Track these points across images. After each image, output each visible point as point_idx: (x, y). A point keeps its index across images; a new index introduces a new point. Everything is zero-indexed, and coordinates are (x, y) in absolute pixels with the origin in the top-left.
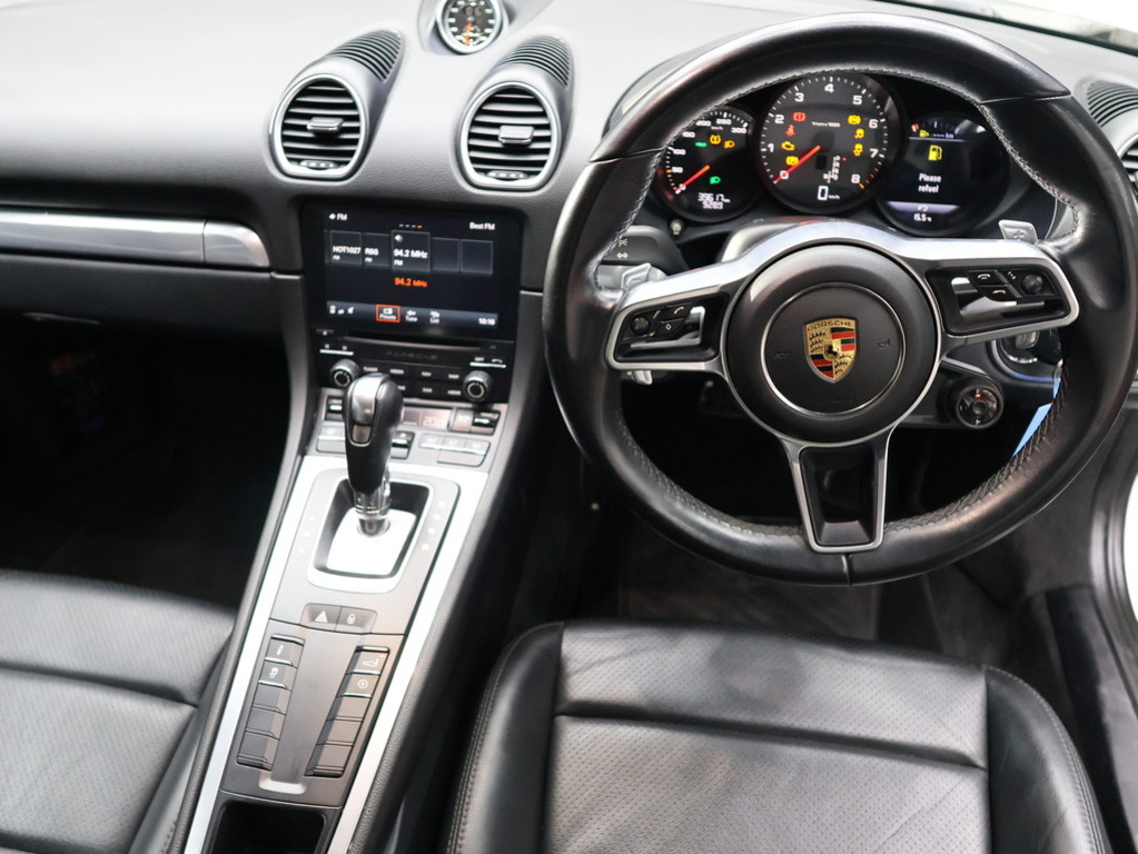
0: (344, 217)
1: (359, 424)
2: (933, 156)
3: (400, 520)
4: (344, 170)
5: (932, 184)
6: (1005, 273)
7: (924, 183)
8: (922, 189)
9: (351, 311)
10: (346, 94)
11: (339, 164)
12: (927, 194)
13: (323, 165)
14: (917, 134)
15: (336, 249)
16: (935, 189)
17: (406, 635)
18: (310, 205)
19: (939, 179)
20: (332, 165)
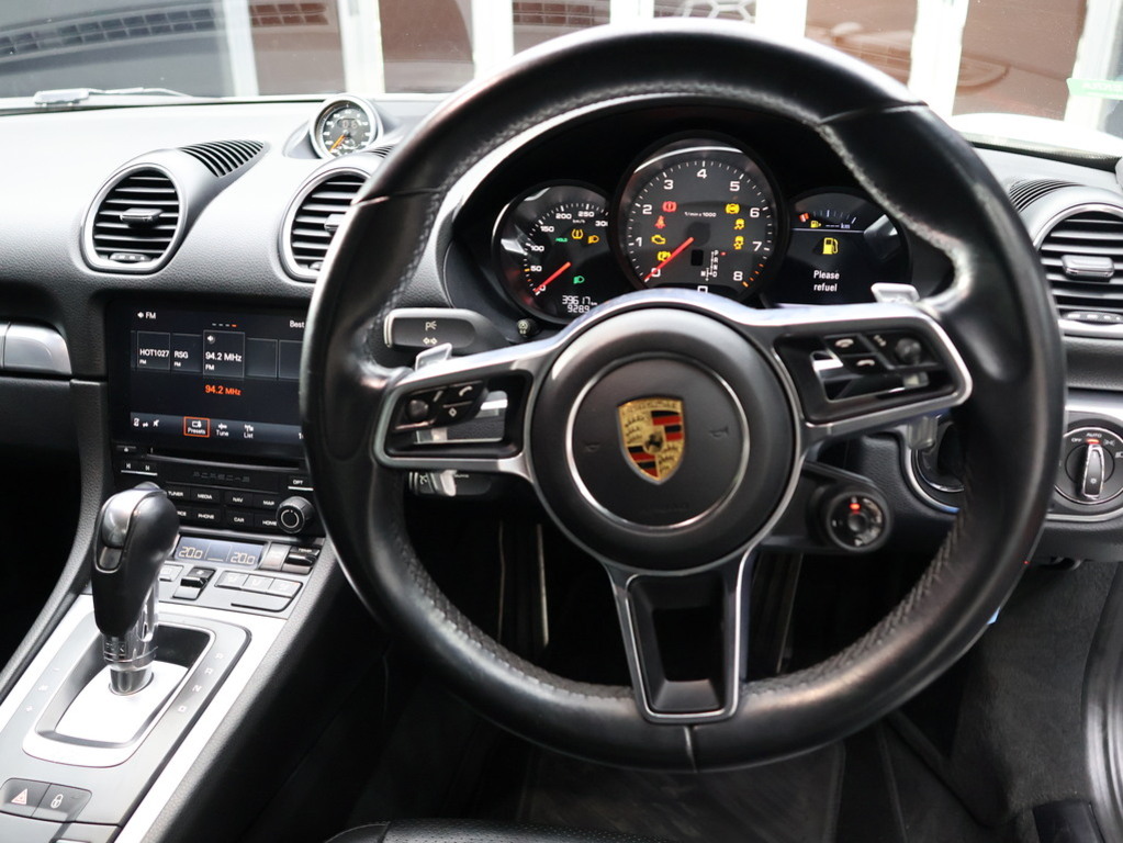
0: (153, 316)
1: (111, 546)
2: (828, 249)
3: (166, 674)
4: (156, 263)
5: (829, 282)
6: (871, 338)
7: (819, 281)
8: (819, 288)
9: (156, 423)
10: (169, 184)
11: (153, 257)
12: (823, 292)
13: (132, 257)
14: (807, 224)
15: (143, 352)
16: (833, 288)
17: (121, 827)
18: (115, 301)
19: (837, 276)
20: (143, 258)
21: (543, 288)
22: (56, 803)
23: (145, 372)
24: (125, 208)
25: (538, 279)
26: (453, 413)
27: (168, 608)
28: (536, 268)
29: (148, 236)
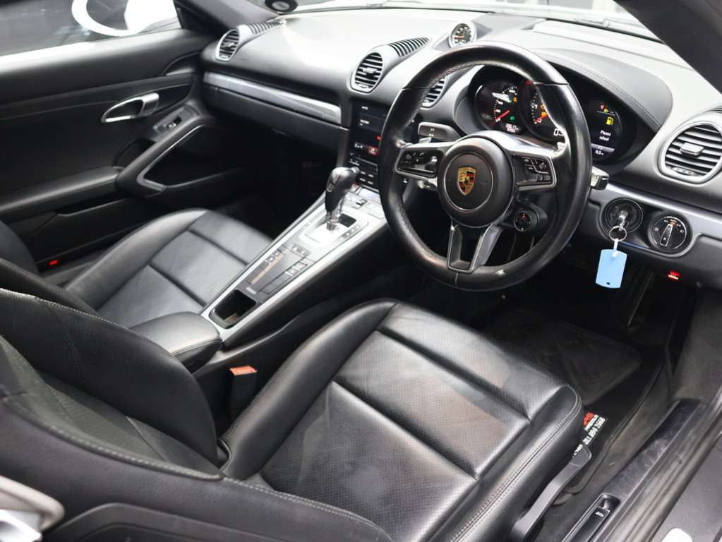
0: (366, 108)
1: (333, 184)
2: (609, 122)
4: (370, 89)
5: (606, 136)
6: (534, 161)
7: (602, 135)
8: (601, 138)
9: (361, 147)
10: (381, 60)
11: (371, 87)
12: (603, 141)
13: (365, 86)
14: (603, 110)
15: (362, 121)
16: (607, 139)
17: (316, 263)
18: (356, 101)
19: (609, 134)
20: (367, 87)
21: (499, 119)
22: (303, 252)
23: (361, 128)
24: (366, 67)
25: (498, 115)
26: (417, 160)
27: (347, 208)
28: (498, 111)
29: (370, 79)
